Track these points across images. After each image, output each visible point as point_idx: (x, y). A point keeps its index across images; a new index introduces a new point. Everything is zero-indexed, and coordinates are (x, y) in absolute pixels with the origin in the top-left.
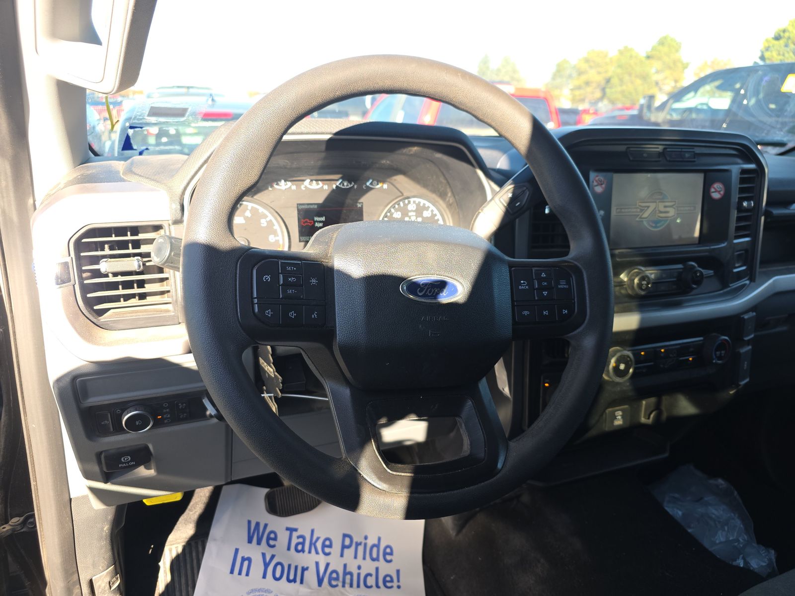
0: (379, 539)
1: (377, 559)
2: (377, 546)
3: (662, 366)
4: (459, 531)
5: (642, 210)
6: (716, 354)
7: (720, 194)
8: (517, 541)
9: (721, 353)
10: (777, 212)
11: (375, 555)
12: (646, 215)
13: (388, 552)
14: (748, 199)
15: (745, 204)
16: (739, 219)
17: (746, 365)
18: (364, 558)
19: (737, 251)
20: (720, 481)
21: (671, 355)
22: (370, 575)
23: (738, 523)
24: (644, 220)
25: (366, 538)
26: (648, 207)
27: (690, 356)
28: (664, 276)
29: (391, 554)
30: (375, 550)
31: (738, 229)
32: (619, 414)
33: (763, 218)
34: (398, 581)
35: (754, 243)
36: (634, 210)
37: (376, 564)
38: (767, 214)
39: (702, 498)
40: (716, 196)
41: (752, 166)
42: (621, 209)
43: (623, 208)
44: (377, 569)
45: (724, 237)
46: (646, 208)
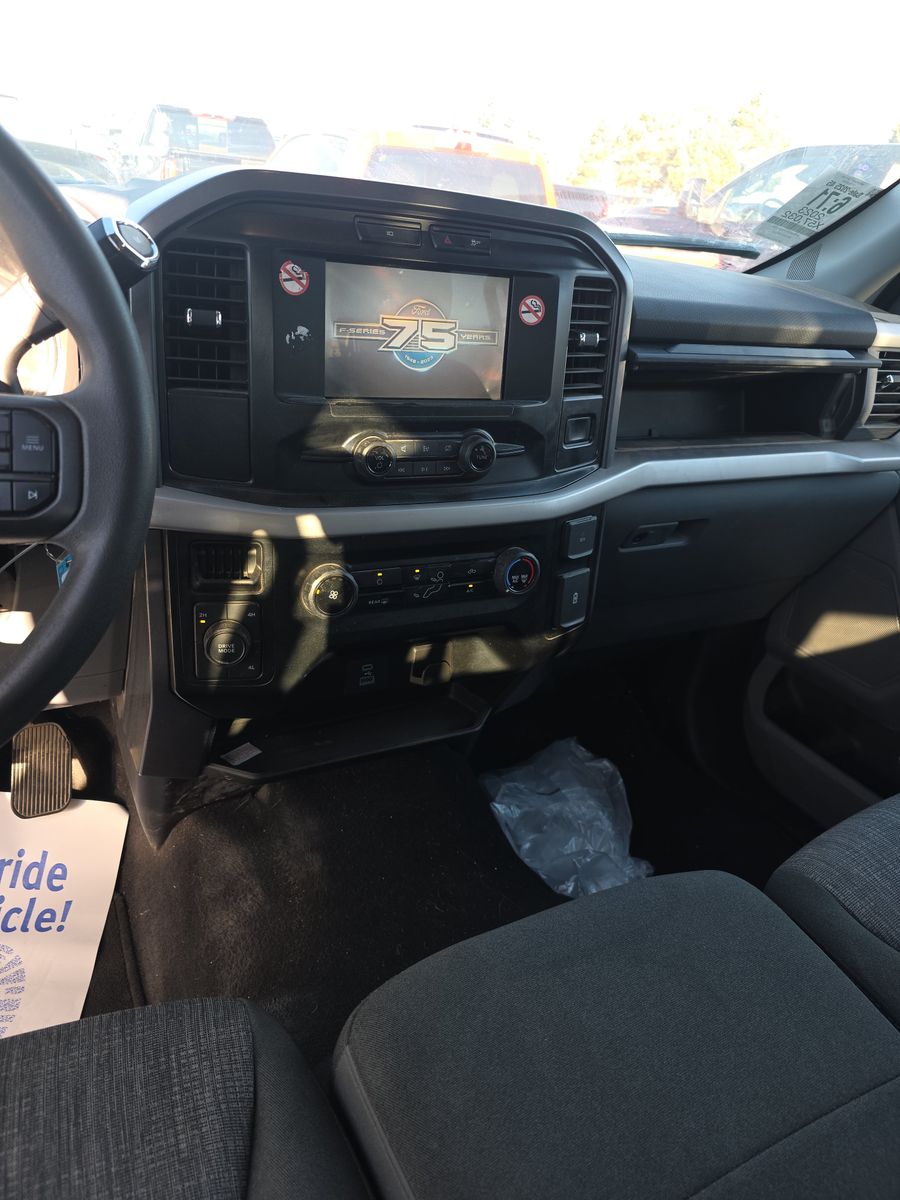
0: (45, 854)
1: (36, 886)
2: (40, 866)
3: (417, 596)
4: (161, 843)
5: (389, 334)
6: (511, 580)
7: (537, 316)
8: (230, 859)
9: (520, 579)
10: (643, 354)
11: (32, 880)
12: (397, 342)
13: (60, 873)
14: (589, 329)
15: (583, 338)
16: (571, 363)
17: (575, 598)
18: (13, 885)
19: (572, 417)
20: (606, 763)
21: (433, 580)
22: (18, 910)
23: (606, 825)
24: (394, 350)
25: (21, 853)
26: (402, 328)
27: (470, 581)
28: (425, 449)
29: (63, 877)
30: (35, 871)
31: (569, 379)
32: (367, 669)
33: (623, 365)
34: (63, 920)
35: (606, 404)
36: (375, 331)
37: (33, 893)
38: (629, 357)
39: (558, 790)
40: (530, 319)
41: (604, 274)
42: (348, 327)
43: (353, 327)
44: (33, 901)
45: (542, 391)
46: (398, 330)
